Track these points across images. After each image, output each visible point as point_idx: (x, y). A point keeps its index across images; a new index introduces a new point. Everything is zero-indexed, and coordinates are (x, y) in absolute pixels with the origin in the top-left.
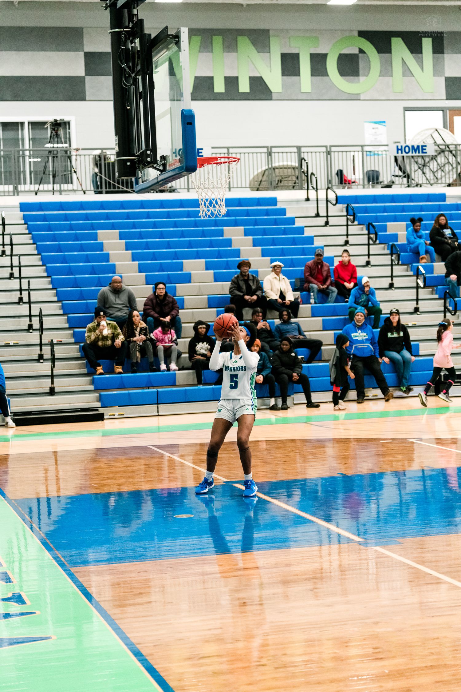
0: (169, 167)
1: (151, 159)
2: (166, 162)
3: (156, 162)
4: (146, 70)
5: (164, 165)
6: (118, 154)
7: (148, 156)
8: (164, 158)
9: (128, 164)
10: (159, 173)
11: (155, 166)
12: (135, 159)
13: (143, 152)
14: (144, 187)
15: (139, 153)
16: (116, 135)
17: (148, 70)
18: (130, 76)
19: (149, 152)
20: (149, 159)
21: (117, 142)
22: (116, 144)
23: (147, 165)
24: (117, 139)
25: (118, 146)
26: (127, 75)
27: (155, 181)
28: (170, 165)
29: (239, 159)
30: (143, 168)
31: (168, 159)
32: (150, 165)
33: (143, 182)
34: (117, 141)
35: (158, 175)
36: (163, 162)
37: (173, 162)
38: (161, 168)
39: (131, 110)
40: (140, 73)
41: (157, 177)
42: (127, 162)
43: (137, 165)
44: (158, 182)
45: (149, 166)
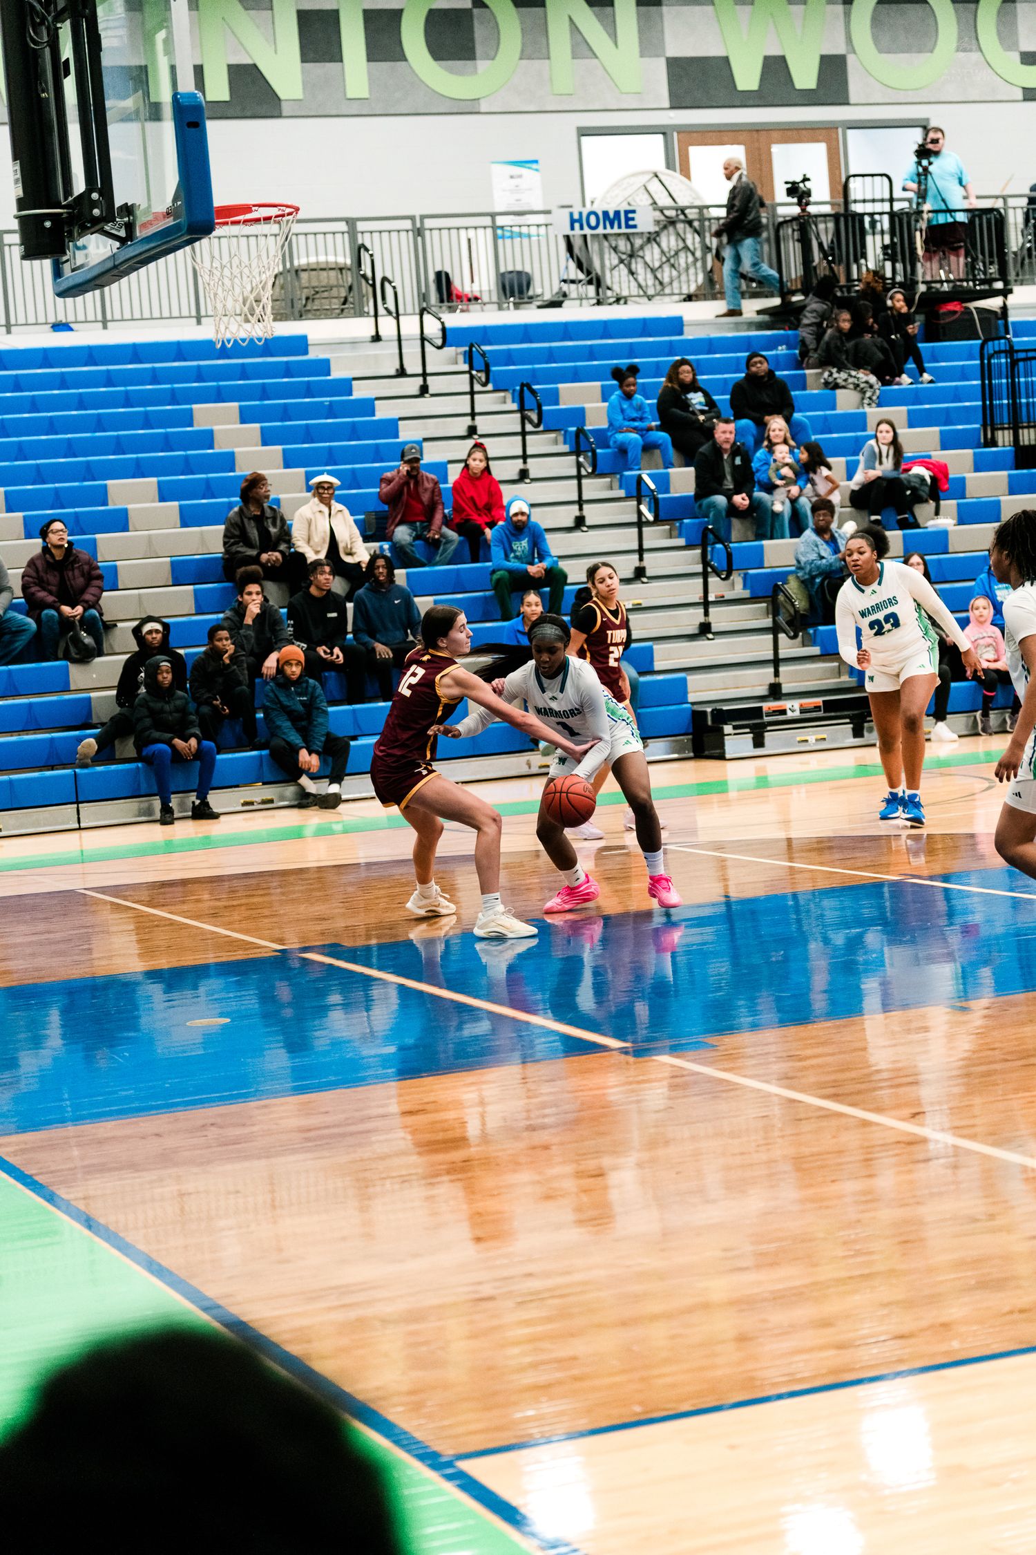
0: (140, 232)
1: (102, 212)
2: (134, 220)
3: (113, 220)
4: (80, 8)
5: (130, 227)
6: (22, 204)
7: (94, 204)
8: (128, 210)
9: (48, 224)
10: (117, 244)
11: (107, 228)
12: (62, 214)
13: (81, 195)
14: (79, 280)
15: (70, 199)
16: (15, 158)
17: (85, 7)
18: (44, 19)
19: (95, 196)
20: (96, 212)
21: (19, 176)
22: (16, 181)
23: (89, 228)
24: (18, 167)
25: (20, 185)
26: (38, 20)
27: (109, 265)
28: (144, 226)
29: (297, 209)
30: (81, 235)
31: (138, 213)
32: (97, 227)
33: (73, 270)
34: (19, 172)
35: (115, 251)
36: (126, 219)
37: (150, 218)
38: (122, 233)
39: (47, 99)
40: (66, 15)
41: (114, 255)
42: (44, 221)
43: (66, 229)
44: (115, 267)
45: (93, 230)
